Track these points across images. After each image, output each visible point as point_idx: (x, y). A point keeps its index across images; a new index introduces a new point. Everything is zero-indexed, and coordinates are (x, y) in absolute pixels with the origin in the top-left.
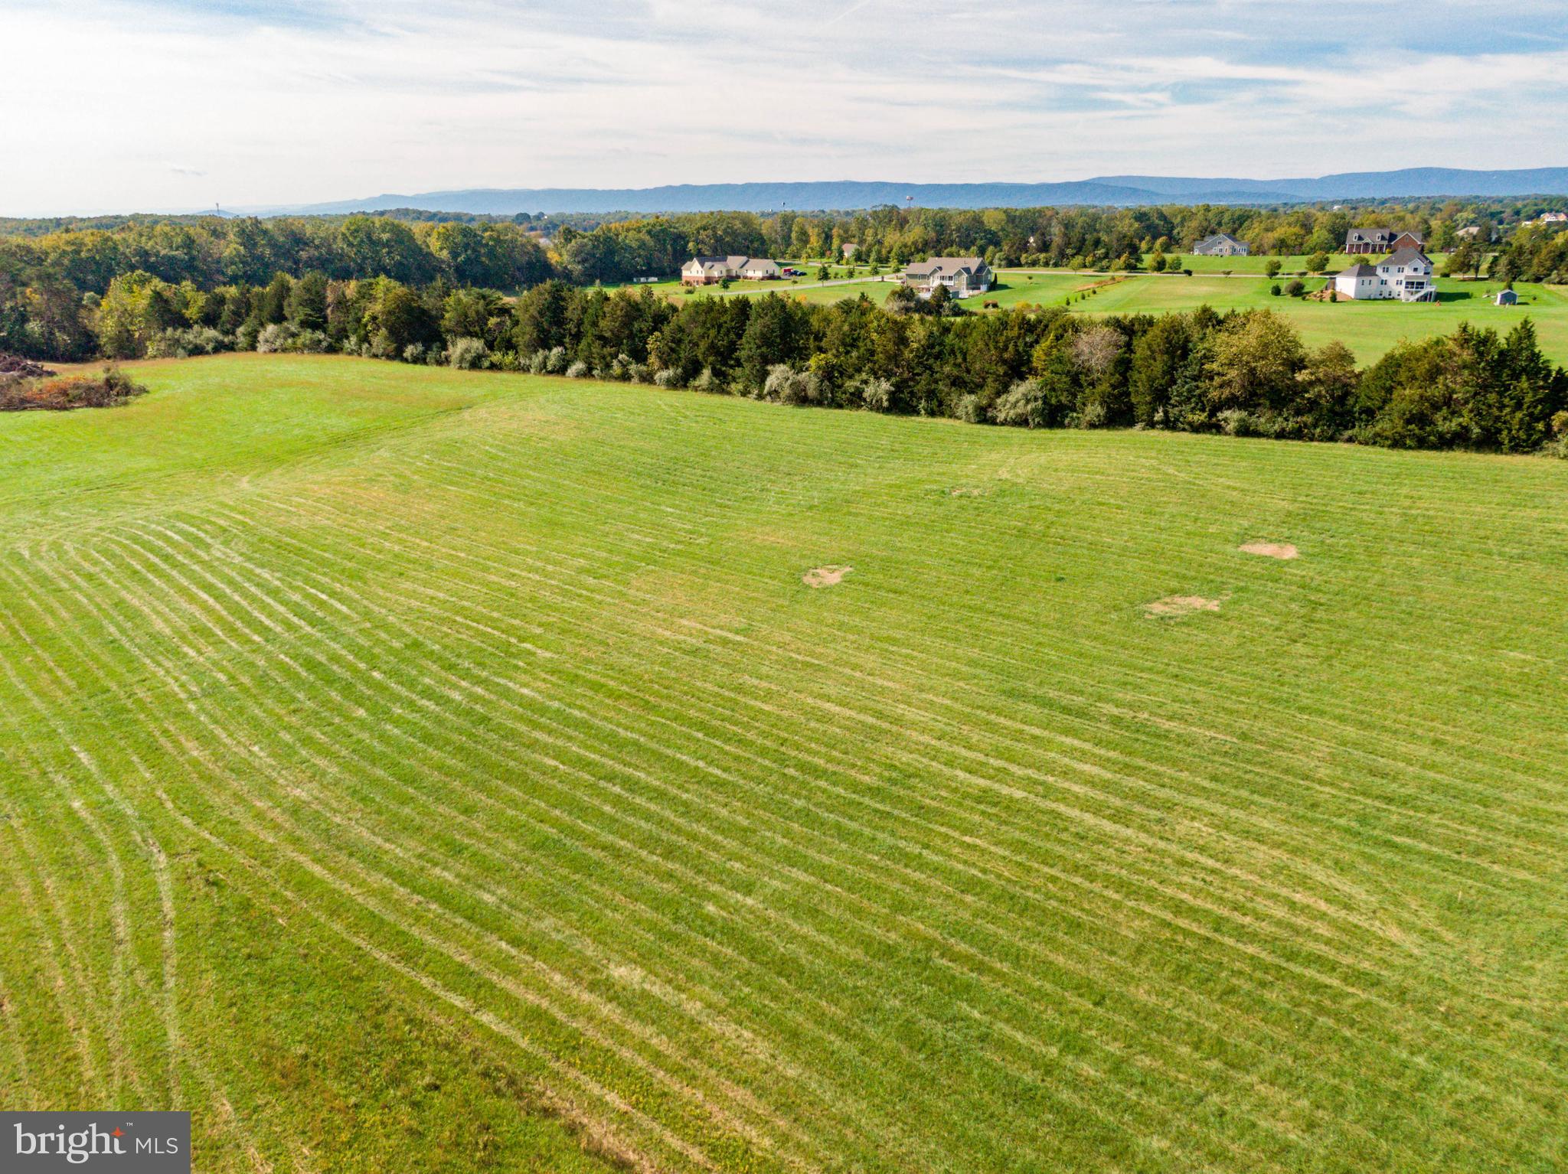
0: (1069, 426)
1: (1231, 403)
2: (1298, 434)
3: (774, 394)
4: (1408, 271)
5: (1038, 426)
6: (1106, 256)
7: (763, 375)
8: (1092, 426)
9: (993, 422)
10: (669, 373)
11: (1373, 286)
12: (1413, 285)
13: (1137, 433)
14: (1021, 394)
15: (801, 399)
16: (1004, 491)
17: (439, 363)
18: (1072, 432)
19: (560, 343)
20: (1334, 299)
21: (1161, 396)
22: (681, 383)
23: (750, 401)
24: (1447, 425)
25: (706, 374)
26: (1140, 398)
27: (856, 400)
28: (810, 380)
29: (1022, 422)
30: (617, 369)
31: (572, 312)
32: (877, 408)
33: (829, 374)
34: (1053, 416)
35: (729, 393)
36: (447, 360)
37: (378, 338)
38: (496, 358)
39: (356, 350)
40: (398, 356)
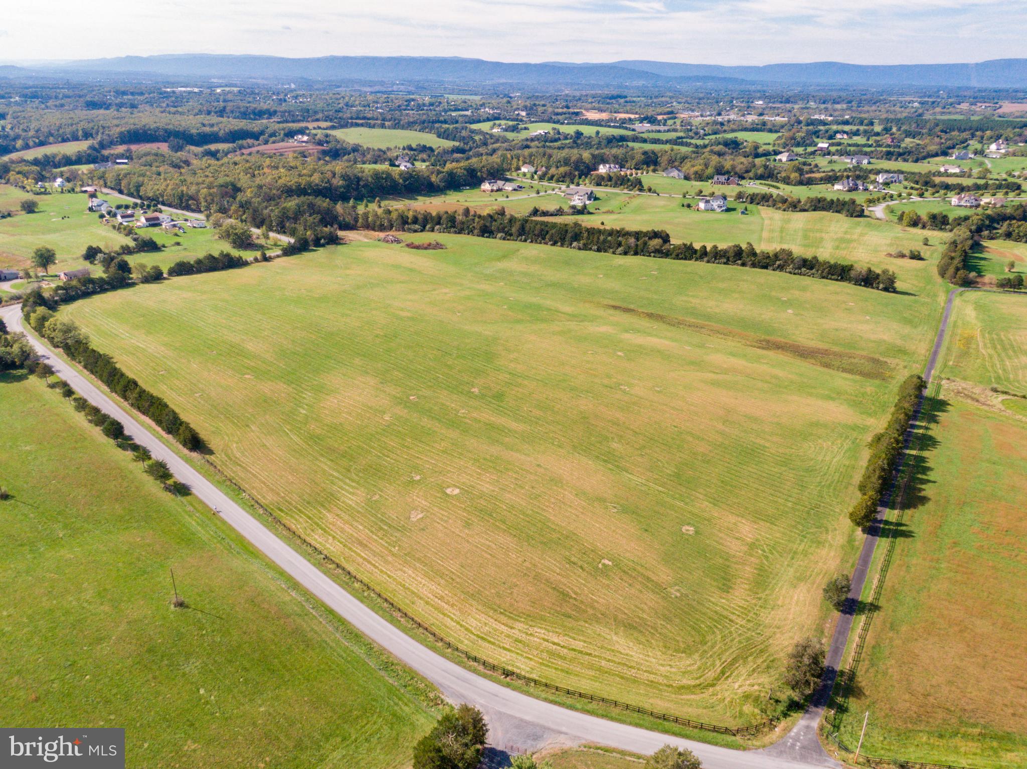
1: (653, 252)
2: (661, 257)
3: (574, 248)
4: (719, 203)
5: (624, 255)
6: (632, 185)
7: (571, 245)
8: (632, 255)
9: (616, 254)
10: (551, 243)
11: (709, 206)
12: (720, 207)
13: (639, 256)
14: (620, 249)
15: (580, 249)
16: (620, 265)
17: (493, 238)
18: (628, 256)
19: (525, 235)
20: (698, 210)
21: (642, 251)
22: (554, 244)
23: (568, 249)
24: (680, 257)
25: (559, 244)
26: (639, 251)
27: (590, 249)
28: (581, 245)
29: (620, 254)
30: (538, 241)
31: (527, 229)
32: (595, 251)
33: (584, 244)
34: (626, 253)
35: (564, 247)
36: (496, 238)
37: (476, 232)
38: (509, 237)
39: (469, 234)
40: (483, 236)
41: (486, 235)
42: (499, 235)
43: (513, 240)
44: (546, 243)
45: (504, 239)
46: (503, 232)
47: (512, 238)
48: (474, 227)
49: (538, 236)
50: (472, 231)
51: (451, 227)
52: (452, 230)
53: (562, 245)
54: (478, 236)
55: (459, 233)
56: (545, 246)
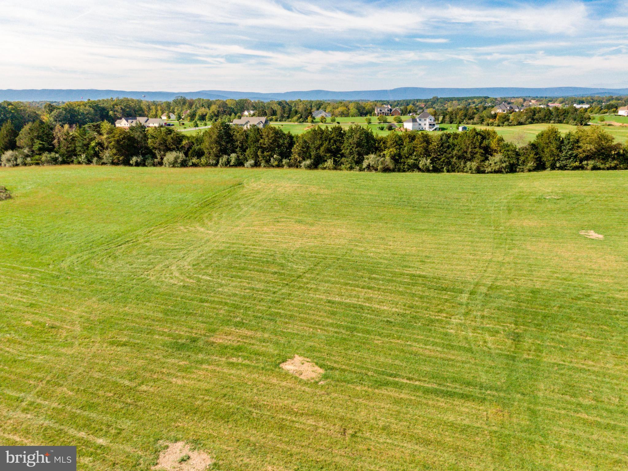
0: (518, 172)
1: (588, 158)
3: (369, 167)
4: (428, 120)
5: (507, 172)
8: (530, 171)
9: (483, 172)
10: (308, 162)
11: (417, 126)
12: (431, 125)
15: (386, 170)
17: (154, 165)
18: (521, 174)
19: (234, 152)
21: (557, 158)
23: (355, 173)
25: (330, 163)
26: (547, 158)
27: (415, 167)
29: (500, 171)
30: (274, 162)
34: (512, 168)
35: (340, 170)
36: (161, 164)
37: (107, 155)
38: (195, 160)
39: (89, 162)
40: (127, 163)
41: (134, 159)
42: (170, 156)
43: (208, 165)
44: (296, 165)
45: (184, 164)
46: (178, 149)
47: (203, 160)
48: (100, 144)
49: (271, 150)
50: (96, 154)
51: (42, 150)
52: (45, 156)
53: (337, 166)
54: (113, 163)
55: (64, 162)
56: (293, 170)
